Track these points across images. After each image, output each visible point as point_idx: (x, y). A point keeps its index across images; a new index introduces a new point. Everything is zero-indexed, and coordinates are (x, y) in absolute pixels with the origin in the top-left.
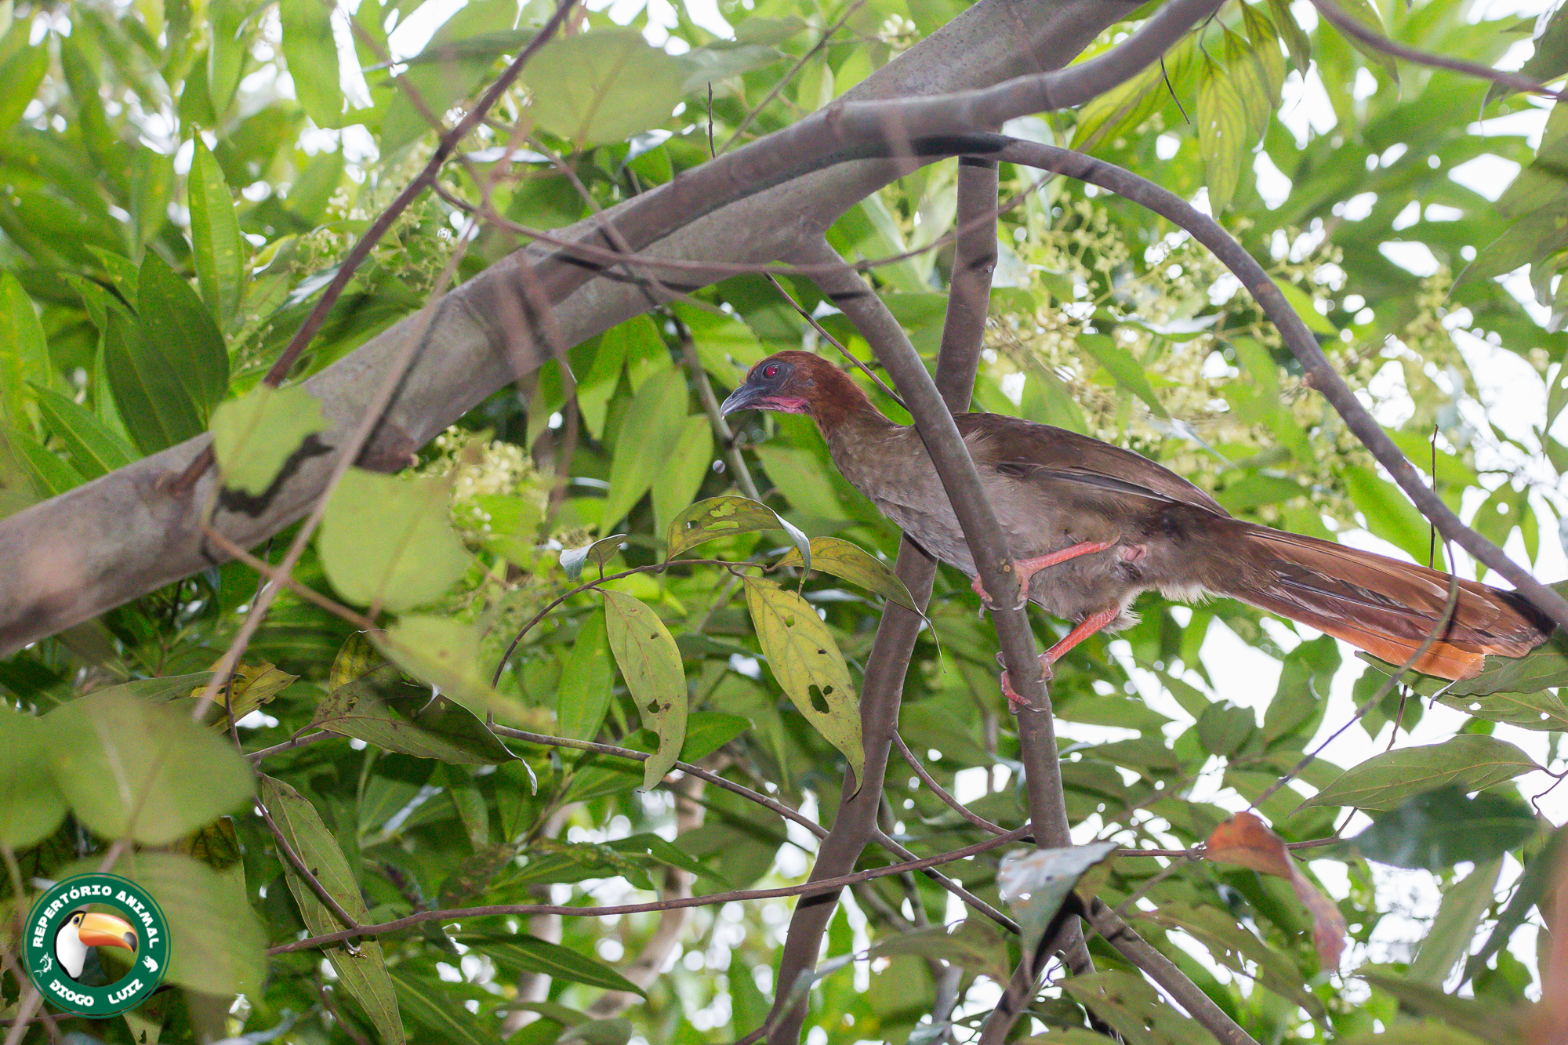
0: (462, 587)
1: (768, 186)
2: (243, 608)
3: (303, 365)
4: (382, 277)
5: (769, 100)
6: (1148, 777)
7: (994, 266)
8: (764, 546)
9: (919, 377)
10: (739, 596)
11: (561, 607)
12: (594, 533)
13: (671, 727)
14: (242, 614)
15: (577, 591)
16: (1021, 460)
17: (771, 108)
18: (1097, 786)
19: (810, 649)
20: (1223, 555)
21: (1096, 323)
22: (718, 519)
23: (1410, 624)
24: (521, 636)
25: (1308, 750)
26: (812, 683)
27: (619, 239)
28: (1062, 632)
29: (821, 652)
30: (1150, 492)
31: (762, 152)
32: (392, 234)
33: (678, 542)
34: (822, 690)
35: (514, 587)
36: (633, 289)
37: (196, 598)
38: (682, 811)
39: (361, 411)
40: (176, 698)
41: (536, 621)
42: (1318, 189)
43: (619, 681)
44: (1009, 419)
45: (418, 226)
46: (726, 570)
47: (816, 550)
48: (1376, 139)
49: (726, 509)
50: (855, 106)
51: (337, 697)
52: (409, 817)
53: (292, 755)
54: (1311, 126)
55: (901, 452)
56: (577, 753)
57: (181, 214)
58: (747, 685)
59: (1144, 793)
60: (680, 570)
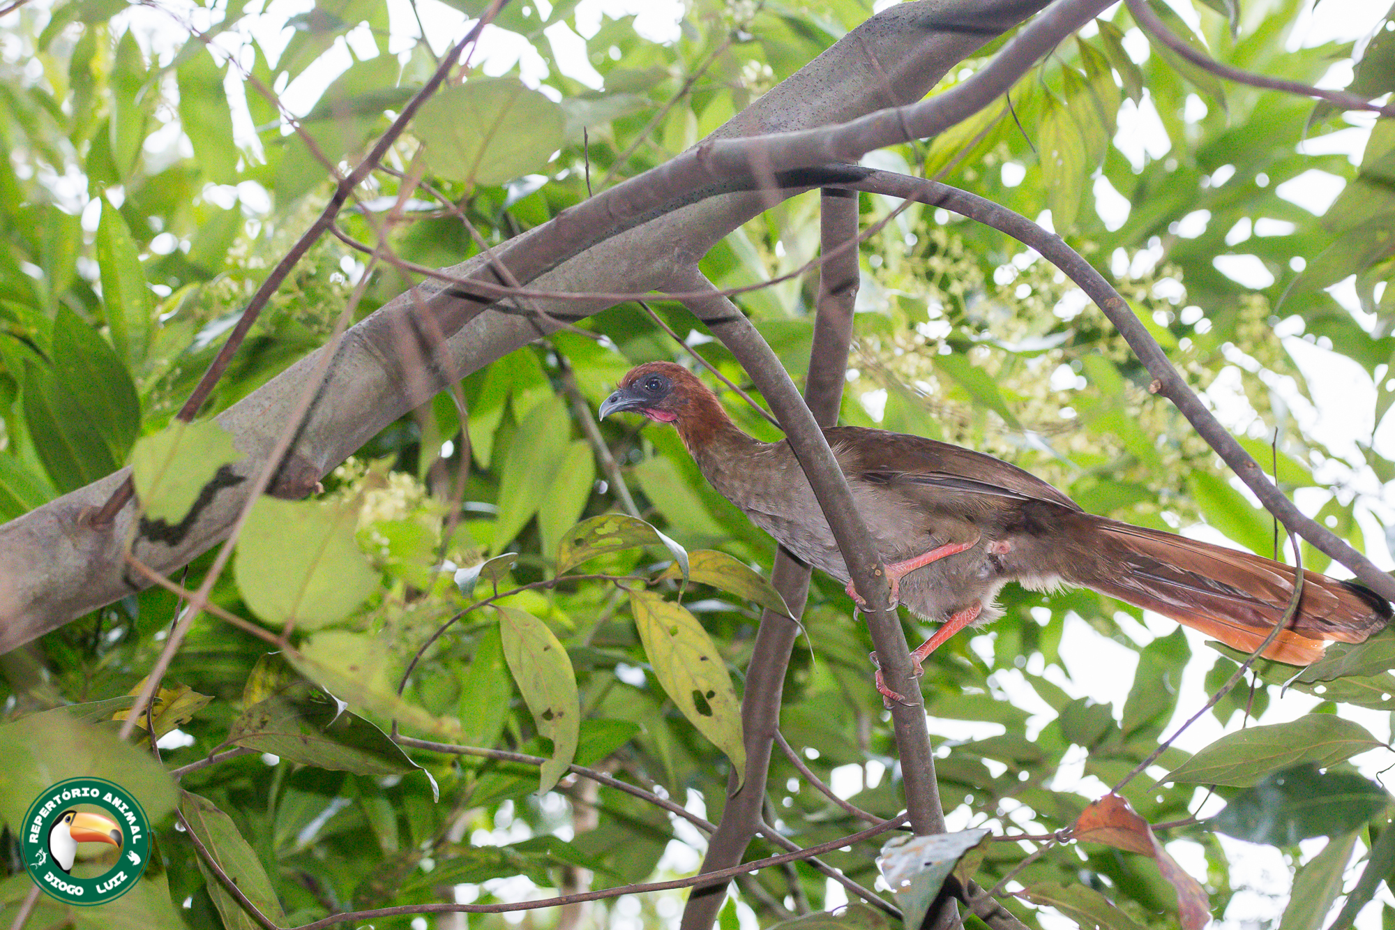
0: (366, 608)
1: (643, 221)
2: (161, 635)
3: (209, 405)
4: (282, 320)
5: (638, 144)
6: (1014, 768)
7: (857, 291)
8: (646, 561)
9: (791, 395)
10: (625, 609)
11: (457, 625)
12: (486, 555)
13: (564, 733)
14: (161, 641)
15: (472, 609)
16: (883, 468)
17: (640, 151)
18: (967, 778)
19: (693, 656)
20: (1080, 549)
21: (951, 342)
22: (603, 537)
23: (1255, 612)
24: (421, 653)
25: (1162, 739)
26: (695, 688)
27: (508, 274)
28: (927, 634)
29: (703, 659)
30: (1006, 491)
31: (637, 189)
32: (289, 281)
33: (567, 559)
34: (705, 695)
35: (412, 607)
36: (520, 320)
37: (115, 626)
38: (577, 812)
39: (270, 444)
40: (100, 721)
41: (435, 637)
42: (1155, 211)
43: (516, 692)
44: (870, 431)
45: (313, 271)
46: (611, 584)
47: (696, 563)
48: (1207, 160)
49: (610, 527)
50: (724, 143)
51: (250, 716)
52: (323, 828)
53: (209, 771)
54: (1146, 152)
55: (769, 466)
56: (479, 760)
57: (91, 269)
58: (633, 694)
59: (1009, 784)
60: (567, 586)
